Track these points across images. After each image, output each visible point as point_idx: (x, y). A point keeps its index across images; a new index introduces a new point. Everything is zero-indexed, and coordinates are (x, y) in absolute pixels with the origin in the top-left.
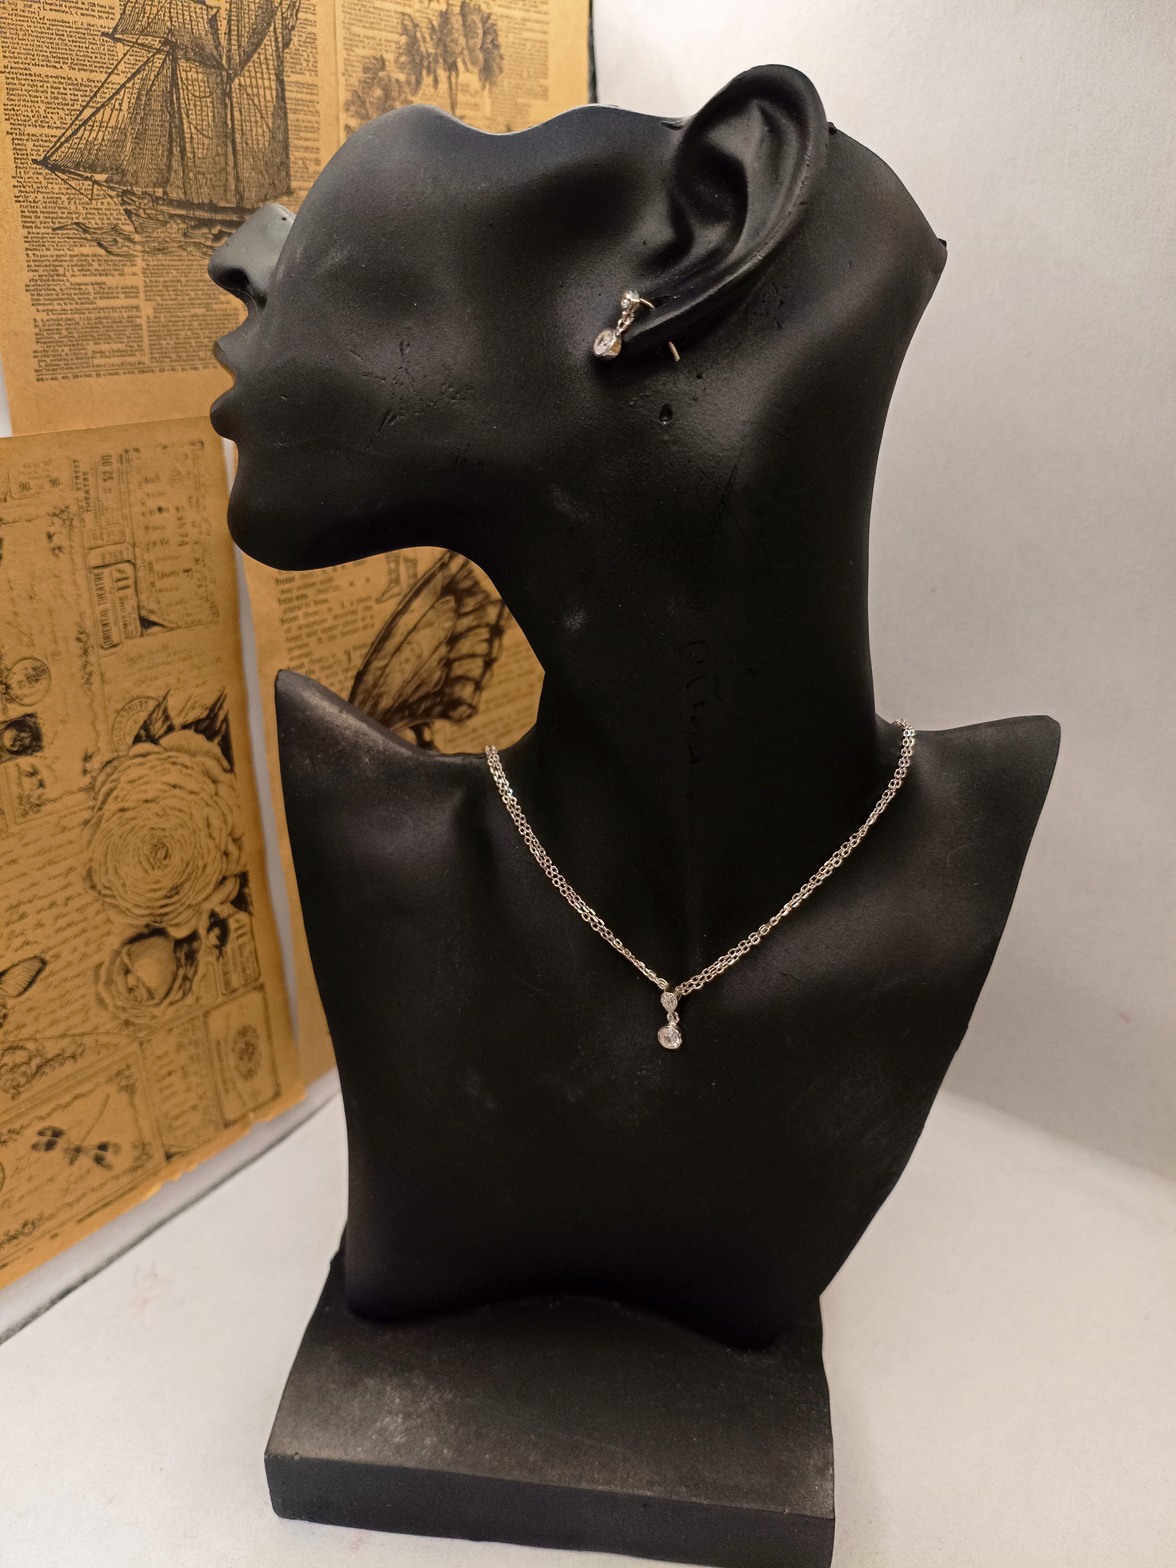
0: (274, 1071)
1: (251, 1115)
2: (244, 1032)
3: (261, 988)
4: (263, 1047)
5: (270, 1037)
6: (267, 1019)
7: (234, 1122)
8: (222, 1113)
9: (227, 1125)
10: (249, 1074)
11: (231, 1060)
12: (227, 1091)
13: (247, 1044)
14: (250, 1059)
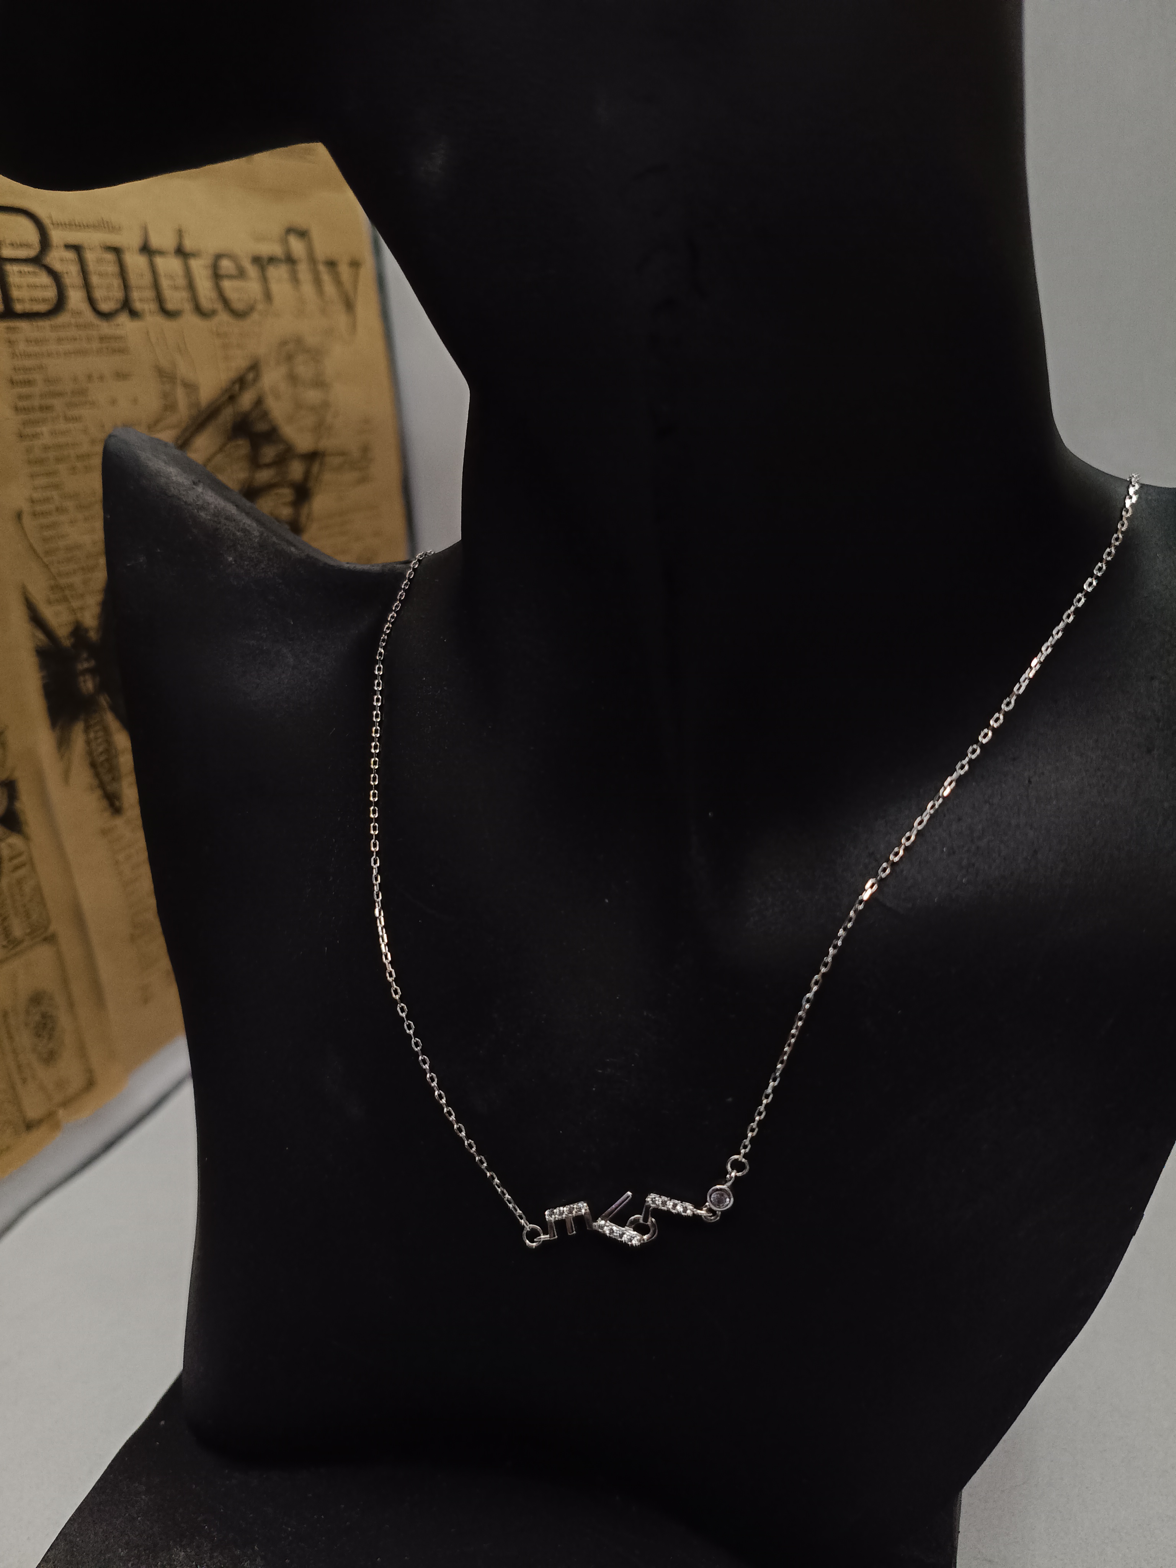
0: (82, 1051)
1: (61, 1112)
2: (36, 999)
3: (51, 939)
4: (64, 1020)
5: (71, 1005)
6: (65, 982)
7: (39, 1122)
8: (21, 1110)
9: (30, 1126)
10: (50, 1058)
11: (25, 1039)
12: (24, 1081)
13: (44, 1016)
14: (50, 1038)
